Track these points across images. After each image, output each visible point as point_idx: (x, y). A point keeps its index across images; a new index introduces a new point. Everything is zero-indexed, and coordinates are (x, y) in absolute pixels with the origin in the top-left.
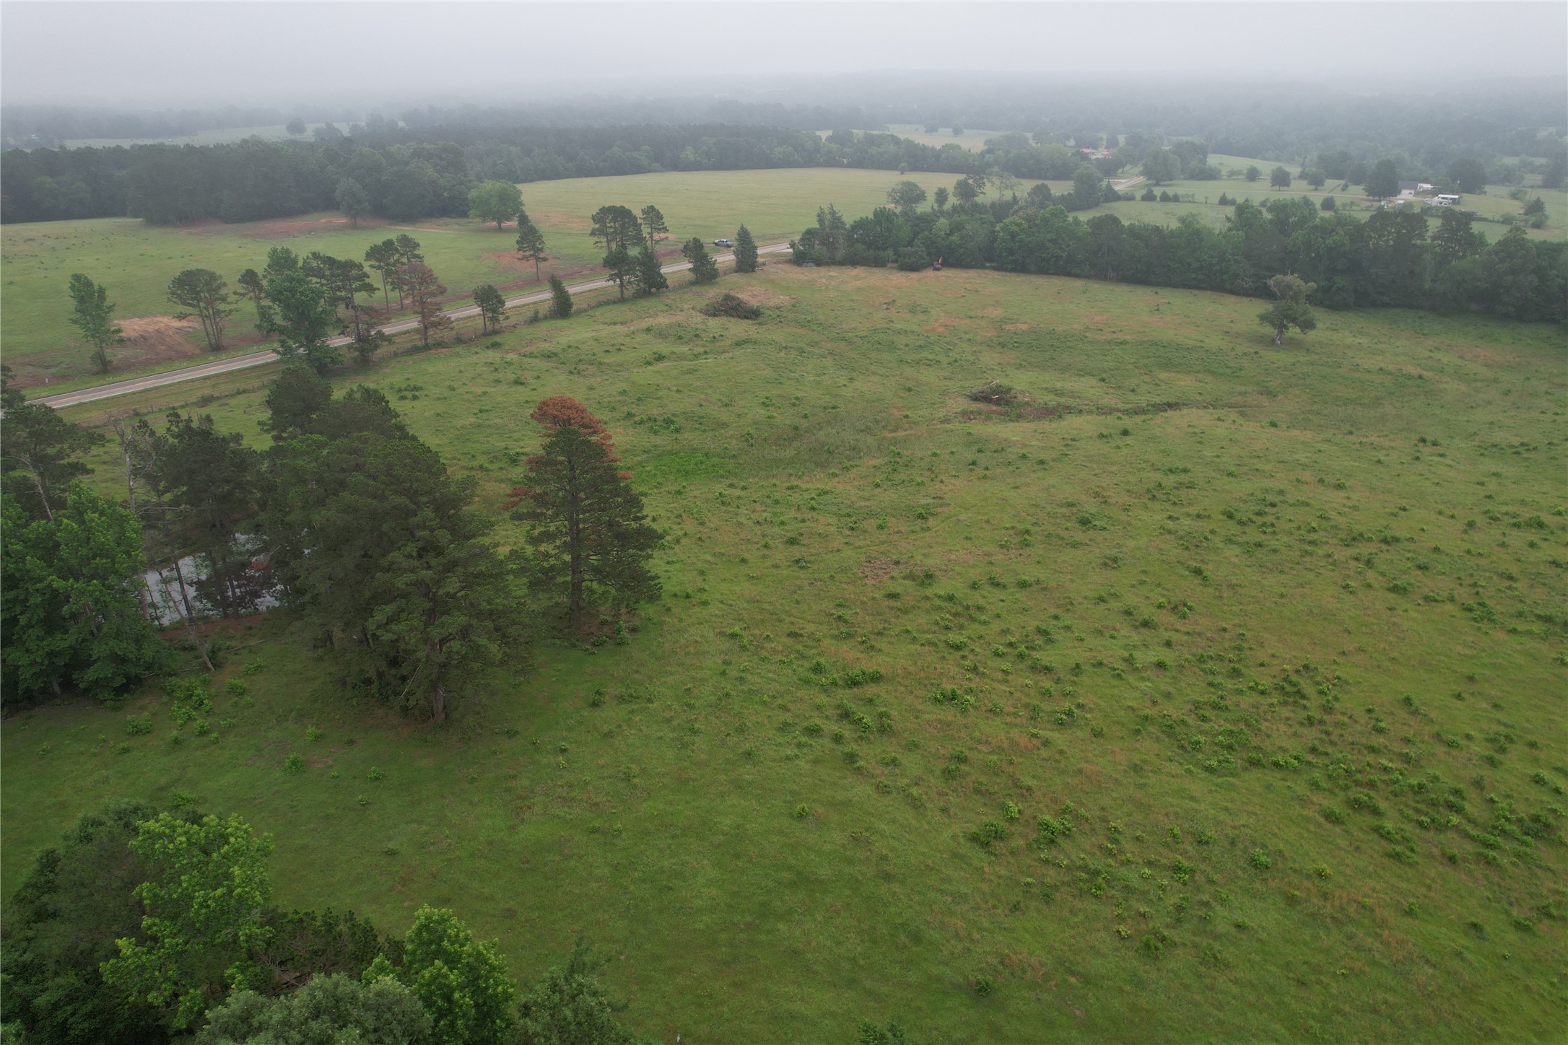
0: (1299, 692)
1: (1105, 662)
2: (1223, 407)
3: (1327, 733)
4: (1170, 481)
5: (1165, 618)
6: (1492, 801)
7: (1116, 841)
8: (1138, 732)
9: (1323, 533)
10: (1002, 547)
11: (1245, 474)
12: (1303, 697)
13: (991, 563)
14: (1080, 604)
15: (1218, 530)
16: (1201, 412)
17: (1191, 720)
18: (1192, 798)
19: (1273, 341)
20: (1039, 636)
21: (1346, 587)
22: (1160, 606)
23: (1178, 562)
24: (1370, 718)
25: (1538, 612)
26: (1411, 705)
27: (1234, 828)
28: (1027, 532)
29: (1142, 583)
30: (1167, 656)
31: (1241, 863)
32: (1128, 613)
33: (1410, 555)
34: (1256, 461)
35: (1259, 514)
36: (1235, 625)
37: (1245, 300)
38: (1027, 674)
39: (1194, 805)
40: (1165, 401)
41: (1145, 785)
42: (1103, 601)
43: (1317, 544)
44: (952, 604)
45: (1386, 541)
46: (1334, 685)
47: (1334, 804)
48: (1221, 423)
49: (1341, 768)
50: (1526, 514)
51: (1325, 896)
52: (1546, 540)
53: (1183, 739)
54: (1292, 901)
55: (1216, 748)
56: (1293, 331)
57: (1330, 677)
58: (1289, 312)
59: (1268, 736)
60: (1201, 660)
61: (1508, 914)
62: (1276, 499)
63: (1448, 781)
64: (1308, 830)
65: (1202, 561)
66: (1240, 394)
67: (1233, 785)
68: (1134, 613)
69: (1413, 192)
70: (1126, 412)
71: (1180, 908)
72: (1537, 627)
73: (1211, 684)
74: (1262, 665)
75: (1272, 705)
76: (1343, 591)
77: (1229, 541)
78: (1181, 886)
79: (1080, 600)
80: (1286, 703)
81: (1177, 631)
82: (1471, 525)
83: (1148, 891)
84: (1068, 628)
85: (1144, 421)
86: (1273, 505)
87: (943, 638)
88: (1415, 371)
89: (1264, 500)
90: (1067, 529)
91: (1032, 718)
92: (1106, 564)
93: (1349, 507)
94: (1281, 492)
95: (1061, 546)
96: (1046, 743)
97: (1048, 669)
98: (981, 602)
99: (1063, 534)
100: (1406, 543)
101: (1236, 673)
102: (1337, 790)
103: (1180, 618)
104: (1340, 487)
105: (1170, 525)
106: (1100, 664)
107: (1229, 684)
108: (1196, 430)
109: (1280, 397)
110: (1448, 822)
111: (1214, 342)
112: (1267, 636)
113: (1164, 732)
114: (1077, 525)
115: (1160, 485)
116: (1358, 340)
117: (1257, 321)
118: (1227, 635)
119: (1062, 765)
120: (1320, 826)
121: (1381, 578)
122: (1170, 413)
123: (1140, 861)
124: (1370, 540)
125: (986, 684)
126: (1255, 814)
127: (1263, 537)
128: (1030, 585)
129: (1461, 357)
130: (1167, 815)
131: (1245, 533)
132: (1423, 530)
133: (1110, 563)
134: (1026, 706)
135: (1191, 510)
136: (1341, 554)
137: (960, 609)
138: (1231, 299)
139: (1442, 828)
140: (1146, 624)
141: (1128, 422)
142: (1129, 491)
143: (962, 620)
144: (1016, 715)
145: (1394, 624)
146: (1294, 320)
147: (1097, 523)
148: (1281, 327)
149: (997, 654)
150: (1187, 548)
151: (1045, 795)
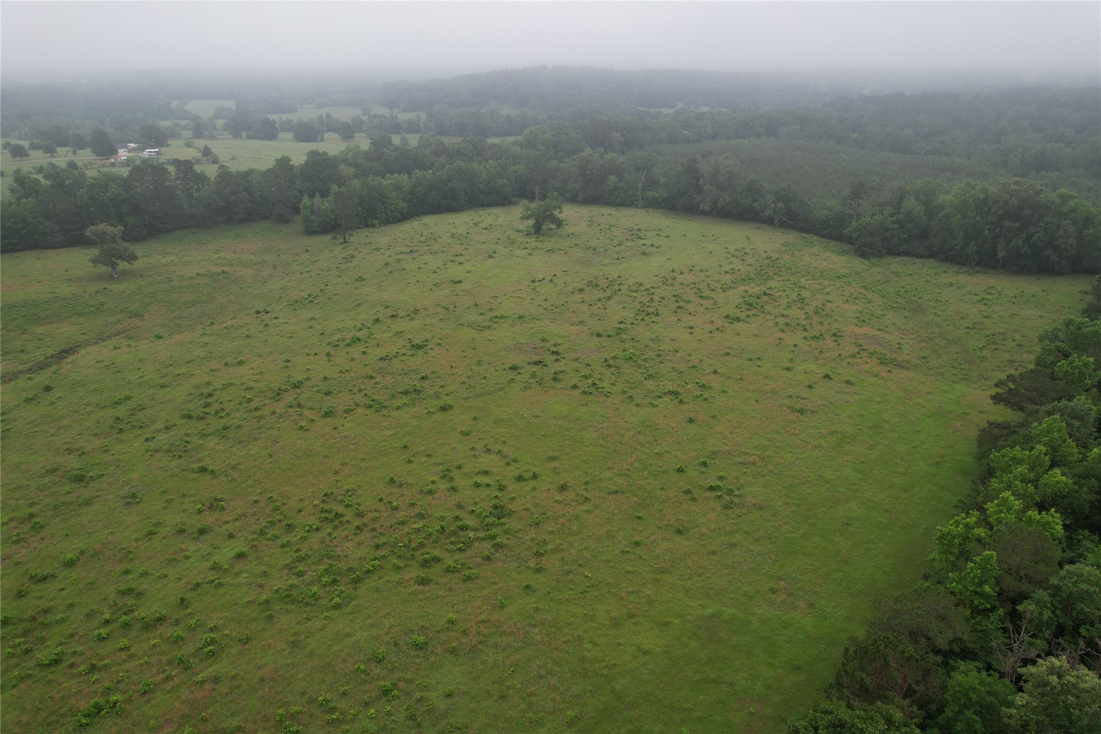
0: (337, 514)
1: (200, 581)
2: (110, 337)
3: (374, 530)
4: (122, 411)
5: (210, 518)
6: (473, 511)
7: (333, 710)
8: (270, 617)
9: (257, 399)
10: (16, 542)
11: (173, 381)
12: (342, 516)
13: (18, 563)
14: (137, 548)
15: (190, 432)
16: (96, 348)
17: (294, 581)
18: (347, 635)
19: (111, 276)
20: (127, 598)
21: (301, 428)
22: (200, 512)
23: (183, 470)
24: (385, 504)
25: (399, 391)
26: (395, 482)
27: (387, 633)
28: (32, 516)
29: (170, 501)
30: (238, 545)
31: (412, 653)
32: (182, 531)
33: (315, 389)
34: (171, 369)
35: (207, 405)
36: (260, 494)
37: (64, 251)
38: (146, 636)
39: (353, 639)
40: (58, 349)
41: (311, 651)
42: (154, 534)
43: (260, 409)
44: (11, 627)
45: (296, 387)
46: (349, 496)
47: (415, 572)
48: (120, 351)
49: (401, 547)
50: (349, 336)
51: (465, 633)
52: (367, 347)
53: (303, 598)
54: (453, 652)
55: (328, 589)
56: (123, 265)
57: (344, 493)
58: (115, 252)
59: (346, 556)
60: (262, 533)
61: (529, 568)
62: (209, 390)
63: (449, 515)
64: (421, 600)
65: (199, 460)
66: (115, 323)
67: (358, 606)
68: (186, 527)
69: (126, 150)
70: (30, 370)
71: (412, 717)
72: (405, 400)
73: (283, 546)
74: (300, 511)
75: (330, 534)
76: (301, 432)
77: (203, 436)
78: (398, 701)
79: (135, 545)
80: (336, 527)
81: (228, 522)
82: (328, 355)
83: (385, 725)
84: (145, 574)
85: (54, 373)
86: (211, 395)
87: (31, 664)
88: (219, 269)
89: (202, 394)
90: (68, 493)
91: (186, 669)
92: (129, 503)
93: (257, 374)
94: (208, 384)
95: (74, 510)
96: (216, 680)
97: (161, 620)
98: (43, 604)
99: (68, 499)
100: (308, 382)
101: (290, 527)
102: (410, 562)
103: (221, 511)
104: (240, 363)
105: (152, 445)
106: (198, 585)
107: (293, 538)
108: (106, 363)
109: (147, 316)
110: (469, 538)
111: (65, 290)
112: (286, 489)
113: (286, 603)
114: (75, 485)
115: (118, 418)
116: (169, 259)
117: (91, 264)
118: (262, 504)
119: (245, 686)
120: (423, 592)
121: (314, 412)
122: (71, 358)
123: (361, 708)
124: (287, 390)
125: (117, 672)
126: (388, 614)
127: (224, 421)
128: (78, 559)
129: (235, 252)
130: (344, 660)
131: (208, 424)
132: (308, 369)
133: (130, 500)
134: (170, 662)
135: (157, 426)
136: (279, 408)
137: (26, 626)
138: (51, 253)
139: (468, 544)
140: (202, 532)
141: (43, 378)
142: (95, 435)
143: (38, 634)
144: (167, 679)
145: (346, 437)
146: (120, 257)
147: (91, 474)
148: (114, 265)
149: (101, 639)
150: (180, 457)
151: (255, 722)
